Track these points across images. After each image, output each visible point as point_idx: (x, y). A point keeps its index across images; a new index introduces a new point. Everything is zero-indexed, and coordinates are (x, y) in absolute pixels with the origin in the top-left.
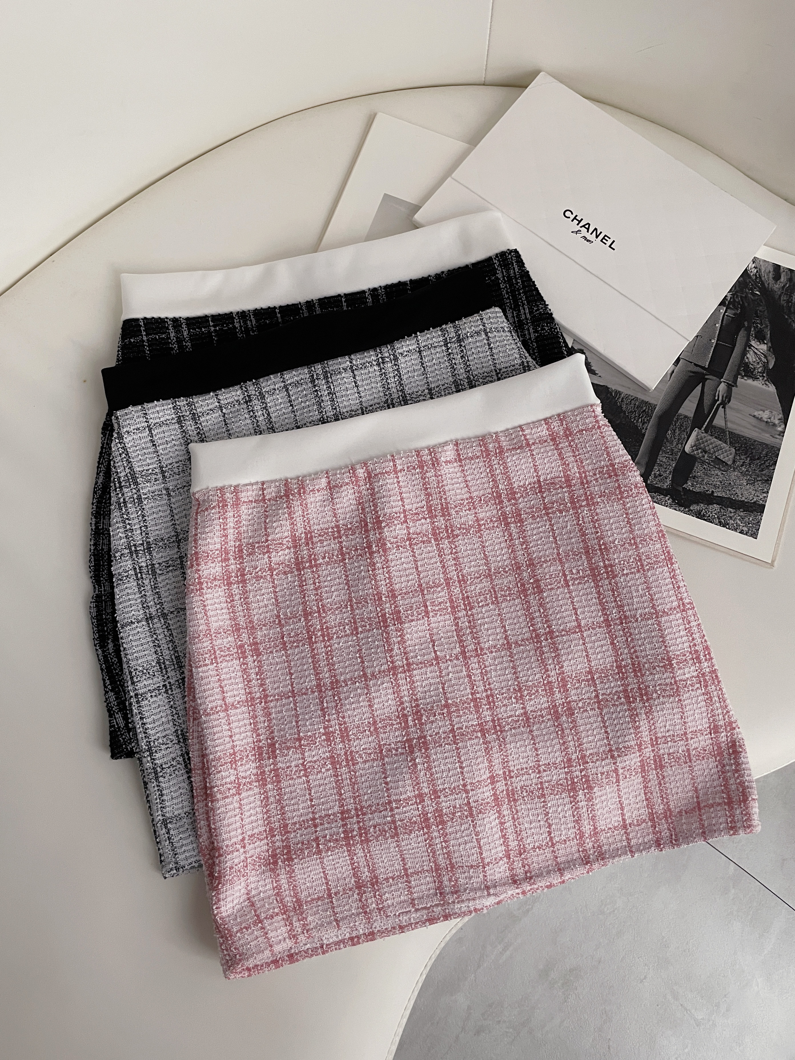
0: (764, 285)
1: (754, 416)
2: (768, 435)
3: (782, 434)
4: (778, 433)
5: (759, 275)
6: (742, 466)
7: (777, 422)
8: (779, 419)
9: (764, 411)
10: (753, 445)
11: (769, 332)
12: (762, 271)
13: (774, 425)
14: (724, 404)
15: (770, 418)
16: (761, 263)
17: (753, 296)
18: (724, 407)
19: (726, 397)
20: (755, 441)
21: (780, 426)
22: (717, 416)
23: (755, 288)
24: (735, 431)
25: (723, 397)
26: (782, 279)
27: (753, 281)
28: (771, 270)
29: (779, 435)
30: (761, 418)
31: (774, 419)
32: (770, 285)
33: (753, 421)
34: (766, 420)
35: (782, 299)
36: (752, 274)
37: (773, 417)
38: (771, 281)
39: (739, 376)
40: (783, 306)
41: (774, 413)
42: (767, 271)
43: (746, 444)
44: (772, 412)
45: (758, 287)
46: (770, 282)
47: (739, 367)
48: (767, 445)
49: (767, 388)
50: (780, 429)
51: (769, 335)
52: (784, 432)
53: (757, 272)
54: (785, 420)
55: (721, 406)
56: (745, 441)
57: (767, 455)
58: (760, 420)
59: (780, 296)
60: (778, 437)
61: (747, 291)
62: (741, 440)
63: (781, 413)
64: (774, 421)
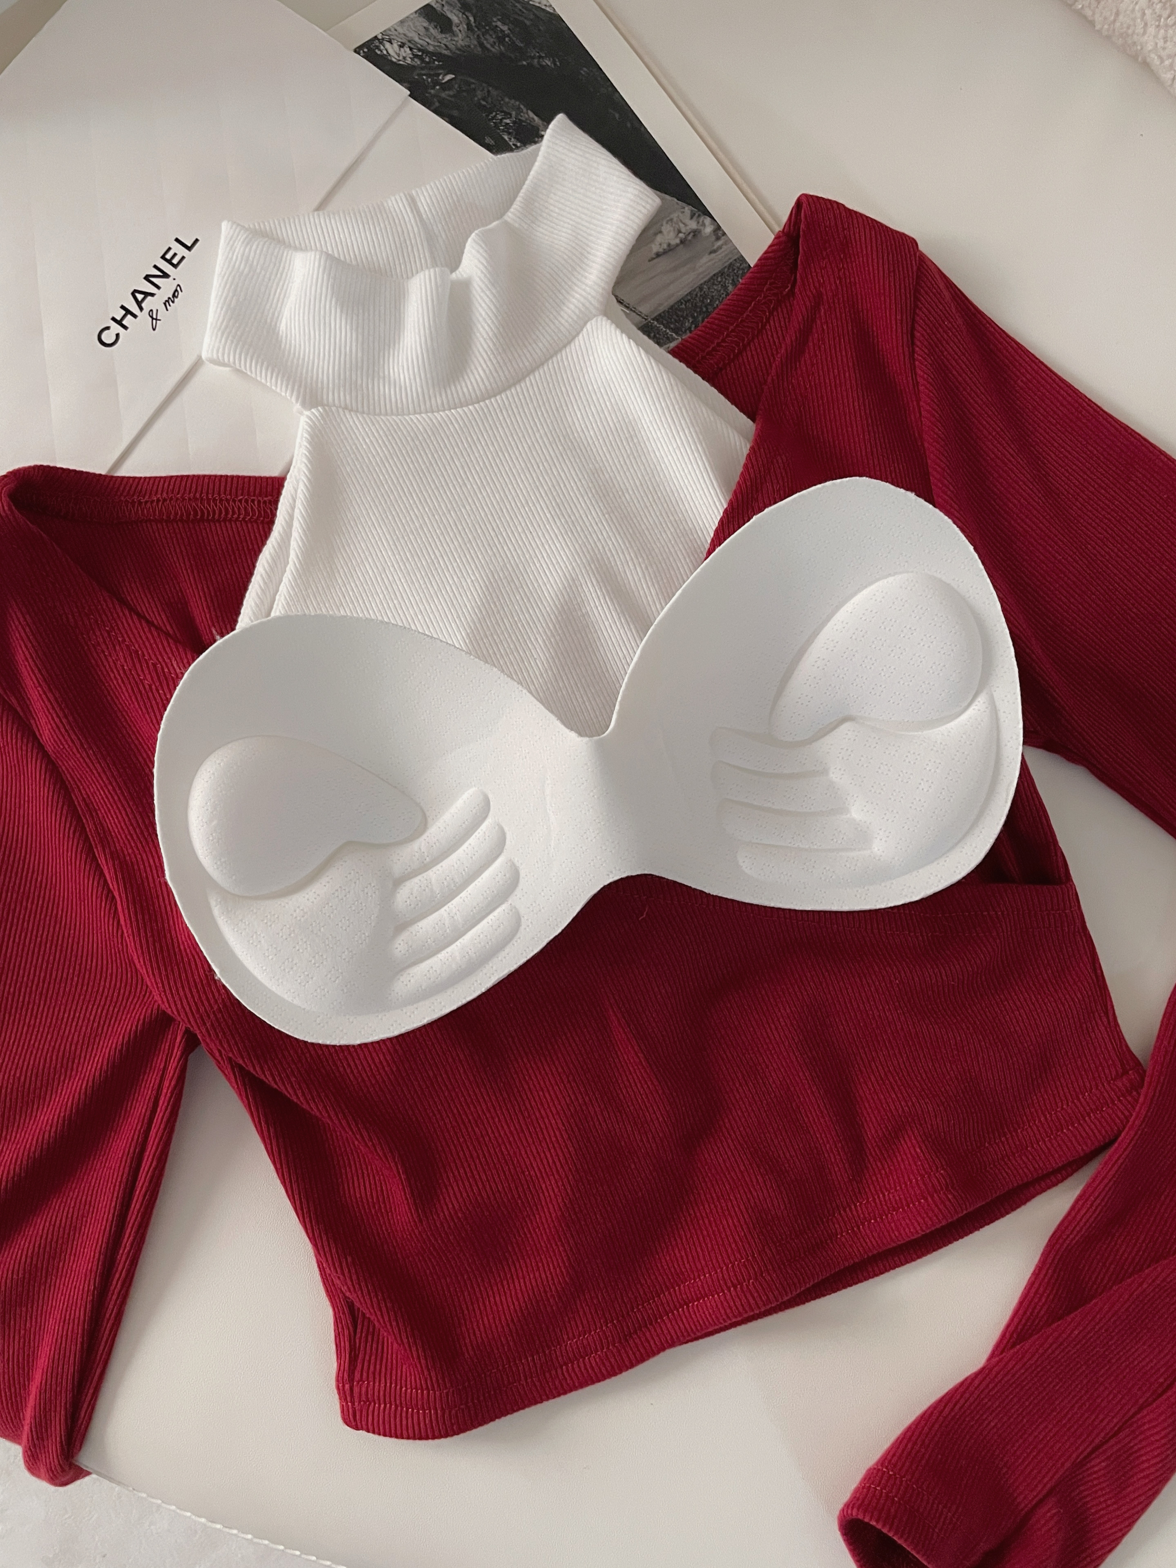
0: (445, 55)
1: (658, 255)
2: (705, 259)
3: (720, 233)
4: (714, 238)
5: (419, 50)
7: (693, 225)
8: (692, 218)
9: (661, 232)
10: (705, 297)
11: (531, 114)
12: (417, 39)
13: (696, 233)
15: (680, 232)
16: (400, 30)
17: (449, 89)
20: (701, 288)
21: (704, 225)
23: (439, 75)
24: (662, 309)
26: (455, 19)
27: (422, 69)
28: (426, 24)
29: (718, 239)
30: (669, 245)
31: (686, 225)
32: (452, 47)
33: (663, 263)
34: (678, 241)
35: (489, 46)
36: (409, 61)
37: (681, 225)
38: (445, 39)
40: (502, 54)
41: (674, 216)
42: (422, 31)
43: (694, 307)
44: (671, 220)
45: (438, 67)
46: (444, 41)
48: (721, 273)
50: (709, 229)
51: (536, 118)
52: (719, 228)
53: (411, 49)
54: (700, 209)
56: (689, 305)
58: (670, 249)
59: (481, 45)
60: (720, 243)
61: (432, 91)
62: (681, 310)
63: (684, 204)
64: (688, 228)
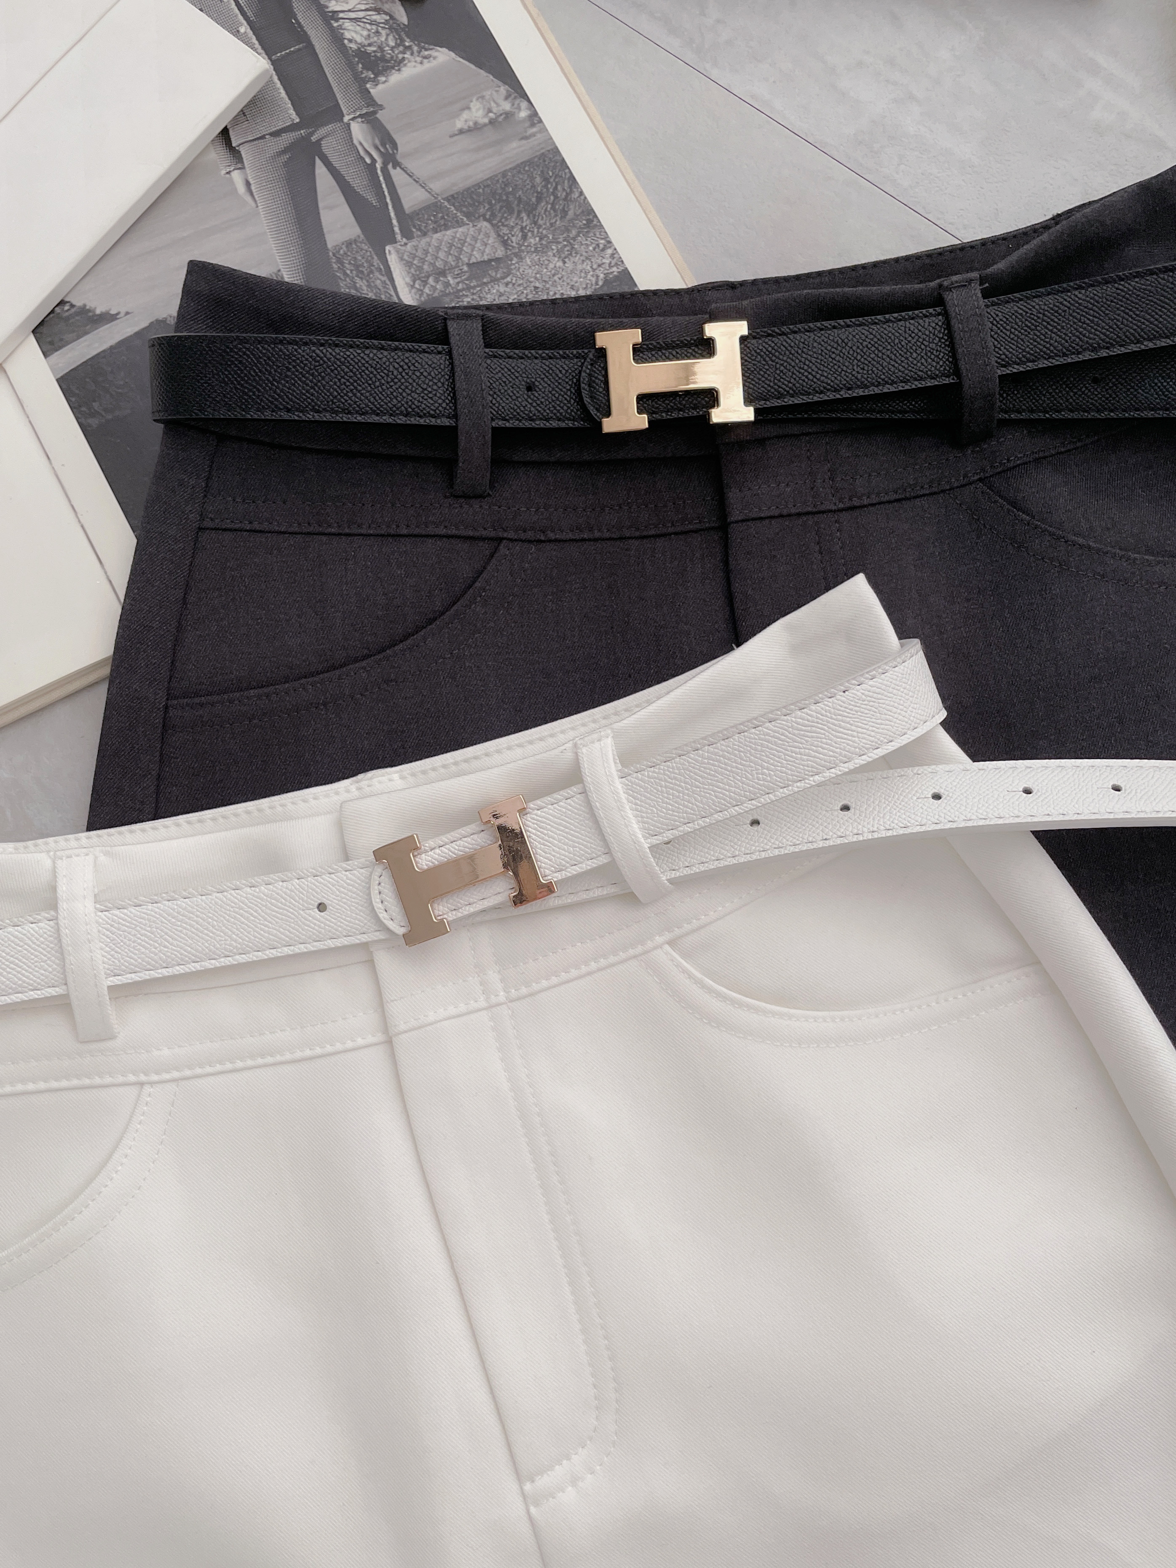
1: (461, 132)
2: (514, 144)
3: (536, 120)
4: (527, 124)
6: (525, 237)
7: (507, 106)
9: (469, 108)
10: (507, 184)
13: (508, 115)
14: (391, 159)
15: (490, 111)
18: (396, 164)
19: (384, 145)
20: (504, 174)
21: (519, 108)
22: (400, 191)
24: (455, 189)
25: (377, 148)
29: (533, 125)
31: (498, 105)
33: (465, 142)
37: (493, 104)
39: (368, 86)
43: (494, 193)
44: (483, 97)
47: (351, 66)
48: (530, 162)
49: (434, 63)
50: (523, 114)
52: (535, 114)
55: (390, 167)
56: (488, 190)
57: (546, 180)
60: (534, 130)
62: (479, 195)
64: (501, 108)
